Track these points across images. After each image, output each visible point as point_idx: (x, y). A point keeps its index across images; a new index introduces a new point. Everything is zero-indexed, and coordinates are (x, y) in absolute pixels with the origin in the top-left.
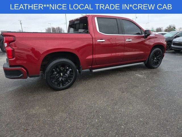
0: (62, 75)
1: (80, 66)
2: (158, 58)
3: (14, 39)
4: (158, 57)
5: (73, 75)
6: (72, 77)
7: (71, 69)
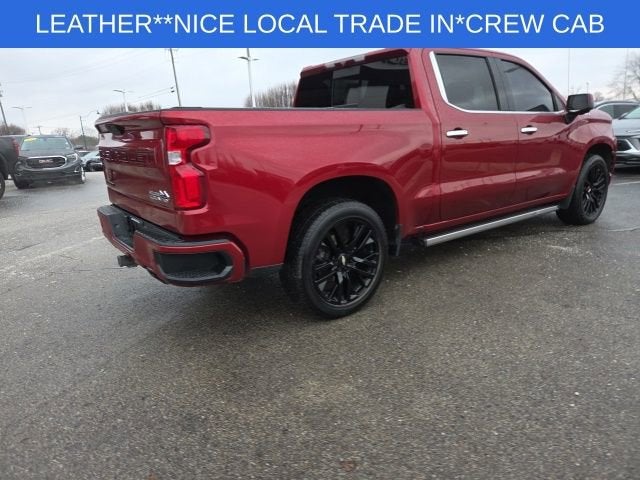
0: (344, 260)
1: (396, 227)
2: (597, 187)
3: (207, 136)
4: (596, 184)
5: (377, 260)
6: (375, 266)
7: (372, 237)
